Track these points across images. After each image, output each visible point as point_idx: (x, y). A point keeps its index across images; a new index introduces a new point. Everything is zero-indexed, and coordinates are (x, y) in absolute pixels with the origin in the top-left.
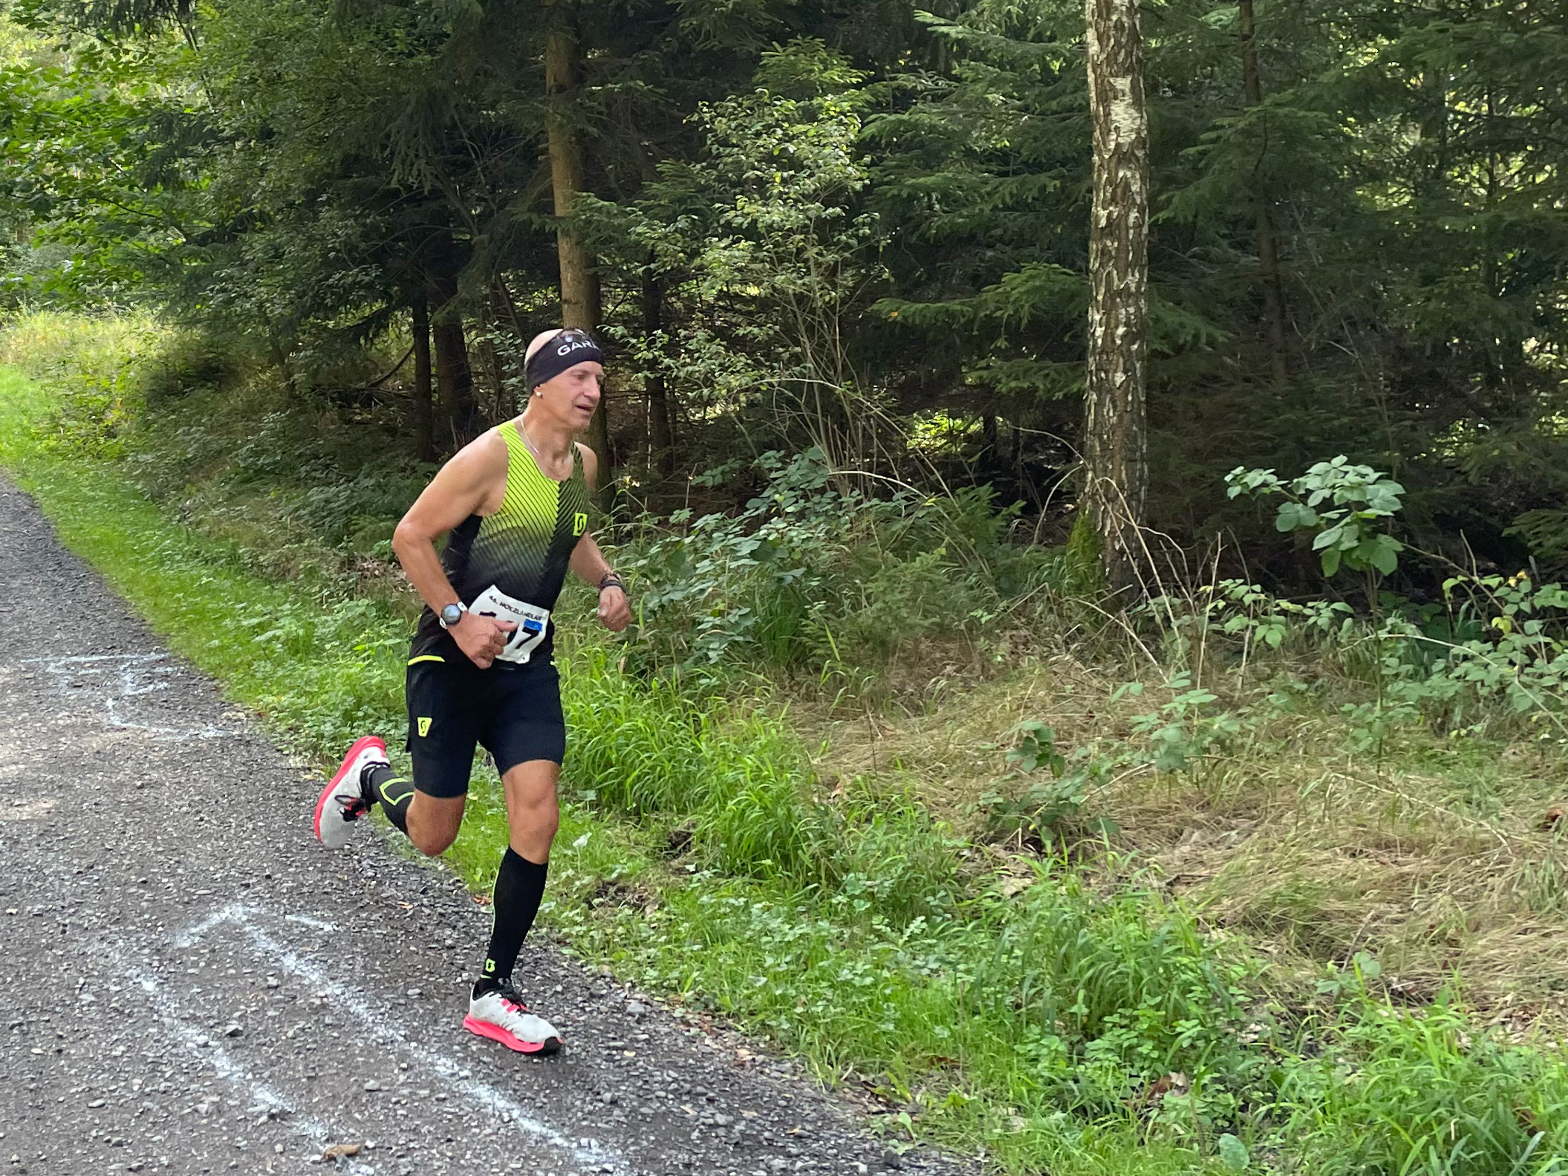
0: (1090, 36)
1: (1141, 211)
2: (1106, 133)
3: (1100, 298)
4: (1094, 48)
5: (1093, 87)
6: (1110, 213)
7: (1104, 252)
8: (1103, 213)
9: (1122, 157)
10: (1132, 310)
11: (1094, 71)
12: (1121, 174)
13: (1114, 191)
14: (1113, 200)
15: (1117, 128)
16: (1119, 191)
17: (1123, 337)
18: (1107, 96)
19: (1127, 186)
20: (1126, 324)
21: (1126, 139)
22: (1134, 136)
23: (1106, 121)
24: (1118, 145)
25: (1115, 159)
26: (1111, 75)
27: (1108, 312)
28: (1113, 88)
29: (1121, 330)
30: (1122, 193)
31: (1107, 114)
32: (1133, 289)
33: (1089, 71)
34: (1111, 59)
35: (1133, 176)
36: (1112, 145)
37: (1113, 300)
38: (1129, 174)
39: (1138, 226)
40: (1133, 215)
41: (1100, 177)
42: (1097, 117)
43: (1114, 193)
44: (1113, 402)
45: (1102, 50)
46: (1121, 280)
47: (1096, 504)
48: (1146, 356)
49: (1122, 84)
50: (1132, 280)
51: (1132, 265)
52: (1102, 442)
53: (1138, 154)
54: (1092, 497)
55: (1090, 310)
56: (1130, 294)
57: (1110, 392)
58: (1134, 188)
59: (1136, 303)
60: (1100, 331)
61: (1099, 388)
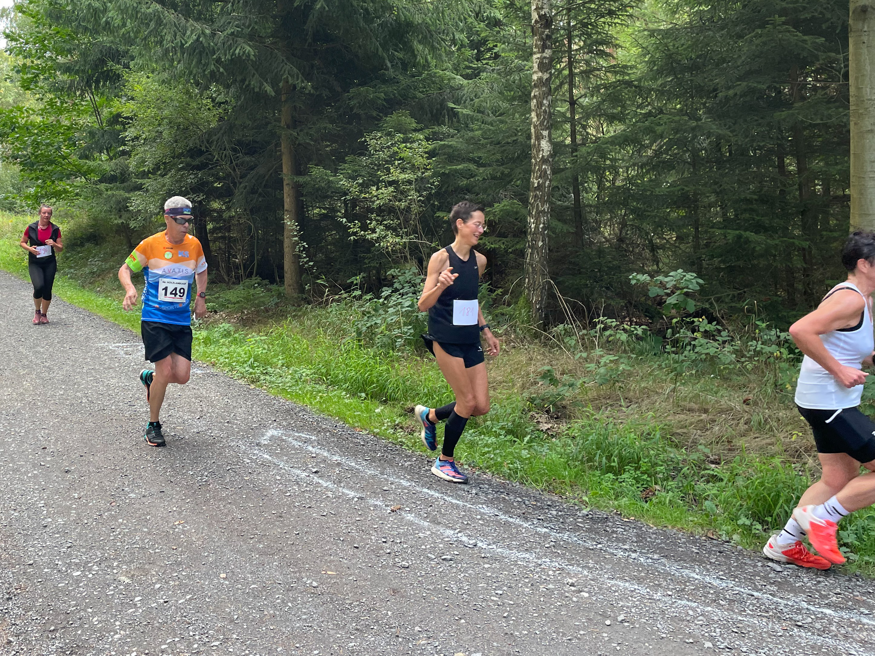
0: (533, 114)
1: (550, 181)
2: (538, 151)
3: (534, 213)
4: (535, 119)
5: (533, 134)
6: (539, 182)
7: (536, 196)
8: (536, 181)
9: (544, 161)
10: (545, 218)
11: (534, 128)
12: (544, 167)
14: (540, 177)
15: (543, 150)
16: (543, 174)
17: (542, 228)
18: (539, 137)
19: (546, 172)
20: (544, 223)
21: (546, 154)
22: (548, 153)
23: (538, 147)
24: (543, 156)
25: (541, 161)
26: (541, 130)
27: (537, 218)
28: (541, 134)
29: (541, 226)
30: (543, 175)
31: (539, 144)
32: (546, 210)
33: (532, 128)
34: (542, 123)
35: (548, 168)
36: (541, 156)
37: (539, 213)
38: (546, 167)
39: (549, 186)
40: (548, 182)
41: (535, 167)
42: (535, 145)
43: (540, 174)
44: (537, 252)
45: (538, 120)
46: (542, 207)
47: (529, 291)
48: (549, 236)
49: (545, 133)
50: (546, 207)
51: (546, 201)
52: (533, 268)
53: (551, 160)
54: (528, 288)
55: (529, 218)
56: (545, 212)
57: (536, 249)
58: (548, 172)
59: (547, 216)
60: (533, 226)
61: (532, 247)
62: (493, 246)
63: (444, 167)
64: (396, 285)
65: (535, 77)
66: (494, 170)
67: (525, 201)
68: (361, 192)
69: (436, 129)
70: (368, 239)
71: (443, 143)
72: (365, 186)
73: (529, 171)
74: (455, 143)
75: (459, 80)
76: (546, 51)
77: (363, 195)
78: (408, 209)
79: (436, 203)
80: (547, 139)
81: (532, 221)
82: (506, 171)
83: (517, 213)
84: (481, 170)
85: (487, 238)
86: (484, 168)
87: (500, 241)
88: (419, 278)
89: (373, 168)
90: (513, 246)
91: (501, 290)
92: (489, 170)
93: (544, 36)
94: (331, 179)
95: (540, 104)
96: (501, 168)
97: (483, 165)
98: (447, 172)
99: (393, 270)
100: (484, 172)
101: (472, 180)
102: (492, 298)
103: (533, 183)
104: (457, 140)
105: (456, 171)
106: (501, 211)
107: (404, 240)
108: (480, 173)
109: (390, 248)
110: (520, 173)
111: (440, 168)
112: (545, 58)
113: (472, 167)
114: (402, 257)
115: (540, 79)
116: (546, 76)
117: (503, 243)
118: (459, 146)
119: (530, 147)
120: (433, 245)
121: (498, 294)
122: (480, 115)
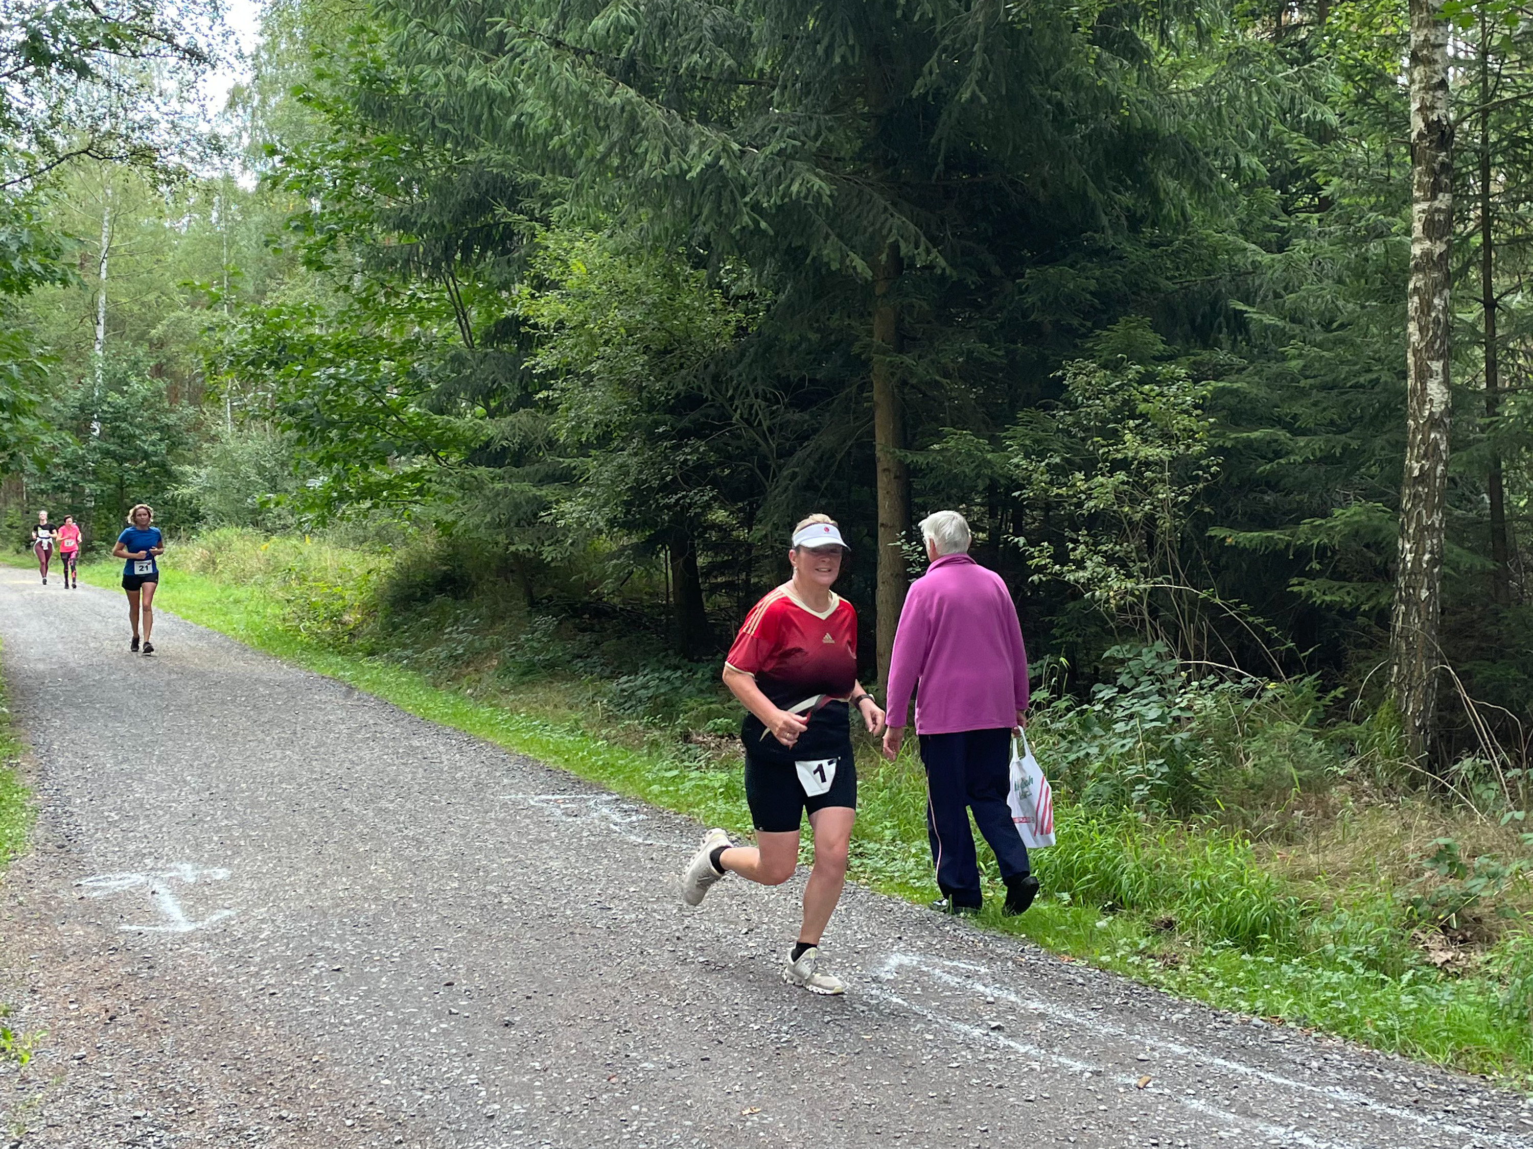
0: (1412, 327)
1: (1446, 465)
2: (1422, 403)
3: (1411, 531)
4: (1415, 338)
5: (1412, 367)
6: (1423, 466)
7: (1416, 496)
8: (1416, 465)
9: (1434, 423)
10: (1435, 541)
11: (1414, 355)
12: (1432, 436)
13: (1427, 448)
14: (1425, 456)
15: (1431, 400)
16: (1430, 448)
17: (1428, 562)
18: (1424, 375)
19: (1437, 446)
20: (1431, 552)
21: (1438, 409)
22: (1443, 407)
23: (1422, 394)
24: (1431, 413)
25: (1428, 424)
26: (1429, 359)
27: (1418, 541)
28: (1429, 368)
29: (1427, 557)
30: (1431, 452)
31: (1424, 389)
32: (1437, 525)
33: (1410, 355)
34: (1429, 346)
35: (1441, 438)
36: (1427, 413)
37: (1422, 532)
38: (1438, 436)
39: (1443, 476)
40: (1440, 468)
41: (1415, 437)
42: (1414, 390)
43: (1426, 451)
44: (1418, 612)
45: (1422, 340)
46: (1429, 517)
47: (1401, 691)
48: (1444, 577)
49: (1437, 366)
50: (1437, 518)
51: (1438, 507)
52: (1408, 643)
53: (1447, 421)
54: (1398, 685)
55: (1400, 541)
56: (1435, 529)
57: (1416, 604)
58: (1442, 447)
59: (1439, 536)
60: (1409, 557)
61: (1407, 603)
62: (1328, 598)
63: (1222, 435)
64: (1123, 679)
65: (1416, 250)
66: (1328, 441)
67: (1396, 507)
68: (1051, 483)
69: (1206, 355)
70: (1068, 583)
71: (1221, 384)
72: (1060, 472)
73: (1401, 446)
74: (1245, 385)
75: (1255, 253)
76: (1440, 196)
77: (1055, 491)
78: (1150, 519)
79: (1207, 510)
80: (1440, 378)
81: (1408, 546)
82: (1355, 445)
83: (1377, 530)
84: (1302, 441)
85: (1314, 583)
86: (1306, 438)
87: (1341, 588)
88: (1171, 665)
89: (1075, 436)
90: (1369, 599)
91: (1341, 689)
92: (1318, 443)
93: (1436, 166)
94: (989, 456)
95: (1426, 307)
96: (1343, 437)
97: (1303, 432)
98: (1229, 444)
99: (1118, 647)
100: (1306, 446)
101: (1282, 461)
102: (1324, 706)
103: (1411, 470)
104: (1248, 379)
105: (1249, 444)
106: (1346, 524)
107: (1142, 586)
108: (1301, 448)
109: (1112, 601)
110: (1383, 449)
111: (1214, 436)
112: (1438, 210)
113: (1282, 435)
114: (1135, 620)
115: (1427, 254)
116: (1440, 248)
117: (1349, 593)
118: (1255, 391)
119: (1402, 395)
120: (1203, 595)
121: (1335, 697)
122: (1297, 329)
